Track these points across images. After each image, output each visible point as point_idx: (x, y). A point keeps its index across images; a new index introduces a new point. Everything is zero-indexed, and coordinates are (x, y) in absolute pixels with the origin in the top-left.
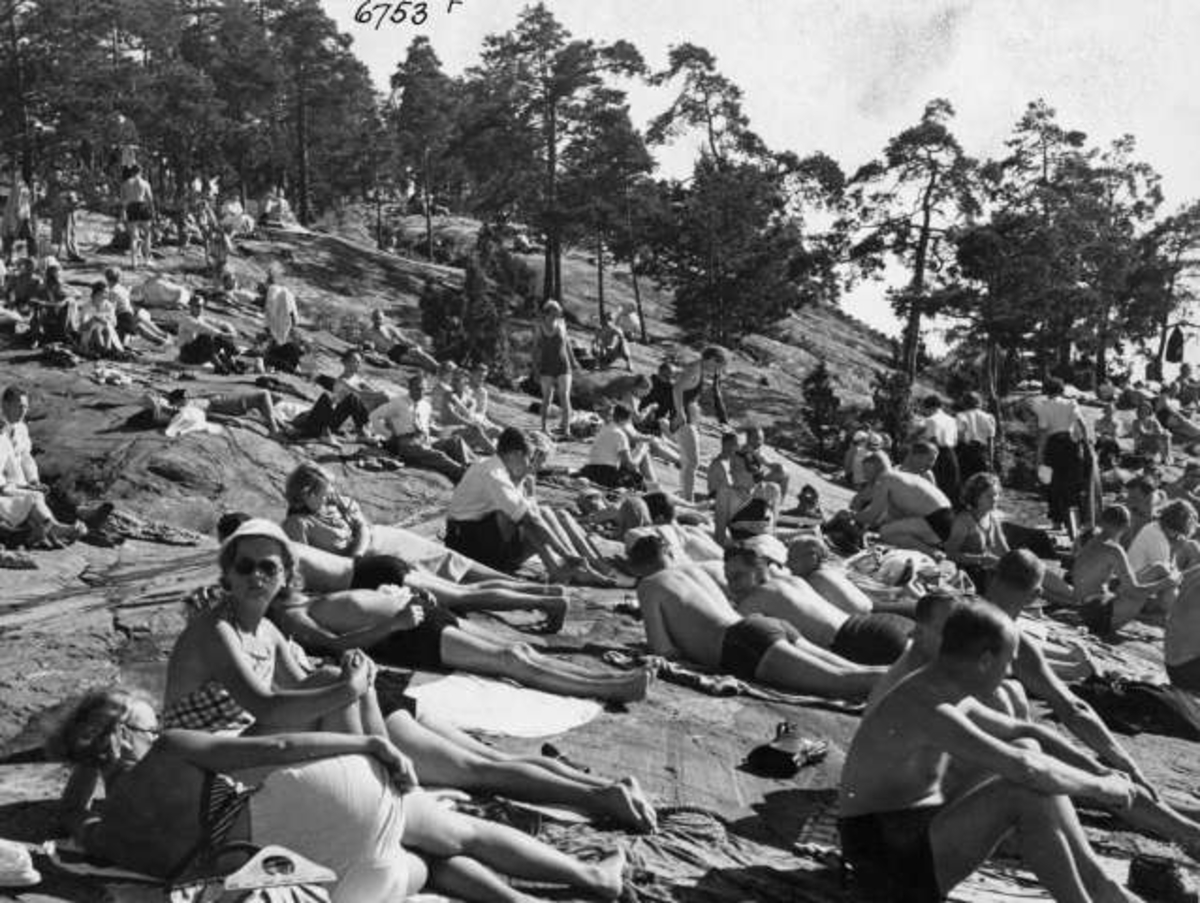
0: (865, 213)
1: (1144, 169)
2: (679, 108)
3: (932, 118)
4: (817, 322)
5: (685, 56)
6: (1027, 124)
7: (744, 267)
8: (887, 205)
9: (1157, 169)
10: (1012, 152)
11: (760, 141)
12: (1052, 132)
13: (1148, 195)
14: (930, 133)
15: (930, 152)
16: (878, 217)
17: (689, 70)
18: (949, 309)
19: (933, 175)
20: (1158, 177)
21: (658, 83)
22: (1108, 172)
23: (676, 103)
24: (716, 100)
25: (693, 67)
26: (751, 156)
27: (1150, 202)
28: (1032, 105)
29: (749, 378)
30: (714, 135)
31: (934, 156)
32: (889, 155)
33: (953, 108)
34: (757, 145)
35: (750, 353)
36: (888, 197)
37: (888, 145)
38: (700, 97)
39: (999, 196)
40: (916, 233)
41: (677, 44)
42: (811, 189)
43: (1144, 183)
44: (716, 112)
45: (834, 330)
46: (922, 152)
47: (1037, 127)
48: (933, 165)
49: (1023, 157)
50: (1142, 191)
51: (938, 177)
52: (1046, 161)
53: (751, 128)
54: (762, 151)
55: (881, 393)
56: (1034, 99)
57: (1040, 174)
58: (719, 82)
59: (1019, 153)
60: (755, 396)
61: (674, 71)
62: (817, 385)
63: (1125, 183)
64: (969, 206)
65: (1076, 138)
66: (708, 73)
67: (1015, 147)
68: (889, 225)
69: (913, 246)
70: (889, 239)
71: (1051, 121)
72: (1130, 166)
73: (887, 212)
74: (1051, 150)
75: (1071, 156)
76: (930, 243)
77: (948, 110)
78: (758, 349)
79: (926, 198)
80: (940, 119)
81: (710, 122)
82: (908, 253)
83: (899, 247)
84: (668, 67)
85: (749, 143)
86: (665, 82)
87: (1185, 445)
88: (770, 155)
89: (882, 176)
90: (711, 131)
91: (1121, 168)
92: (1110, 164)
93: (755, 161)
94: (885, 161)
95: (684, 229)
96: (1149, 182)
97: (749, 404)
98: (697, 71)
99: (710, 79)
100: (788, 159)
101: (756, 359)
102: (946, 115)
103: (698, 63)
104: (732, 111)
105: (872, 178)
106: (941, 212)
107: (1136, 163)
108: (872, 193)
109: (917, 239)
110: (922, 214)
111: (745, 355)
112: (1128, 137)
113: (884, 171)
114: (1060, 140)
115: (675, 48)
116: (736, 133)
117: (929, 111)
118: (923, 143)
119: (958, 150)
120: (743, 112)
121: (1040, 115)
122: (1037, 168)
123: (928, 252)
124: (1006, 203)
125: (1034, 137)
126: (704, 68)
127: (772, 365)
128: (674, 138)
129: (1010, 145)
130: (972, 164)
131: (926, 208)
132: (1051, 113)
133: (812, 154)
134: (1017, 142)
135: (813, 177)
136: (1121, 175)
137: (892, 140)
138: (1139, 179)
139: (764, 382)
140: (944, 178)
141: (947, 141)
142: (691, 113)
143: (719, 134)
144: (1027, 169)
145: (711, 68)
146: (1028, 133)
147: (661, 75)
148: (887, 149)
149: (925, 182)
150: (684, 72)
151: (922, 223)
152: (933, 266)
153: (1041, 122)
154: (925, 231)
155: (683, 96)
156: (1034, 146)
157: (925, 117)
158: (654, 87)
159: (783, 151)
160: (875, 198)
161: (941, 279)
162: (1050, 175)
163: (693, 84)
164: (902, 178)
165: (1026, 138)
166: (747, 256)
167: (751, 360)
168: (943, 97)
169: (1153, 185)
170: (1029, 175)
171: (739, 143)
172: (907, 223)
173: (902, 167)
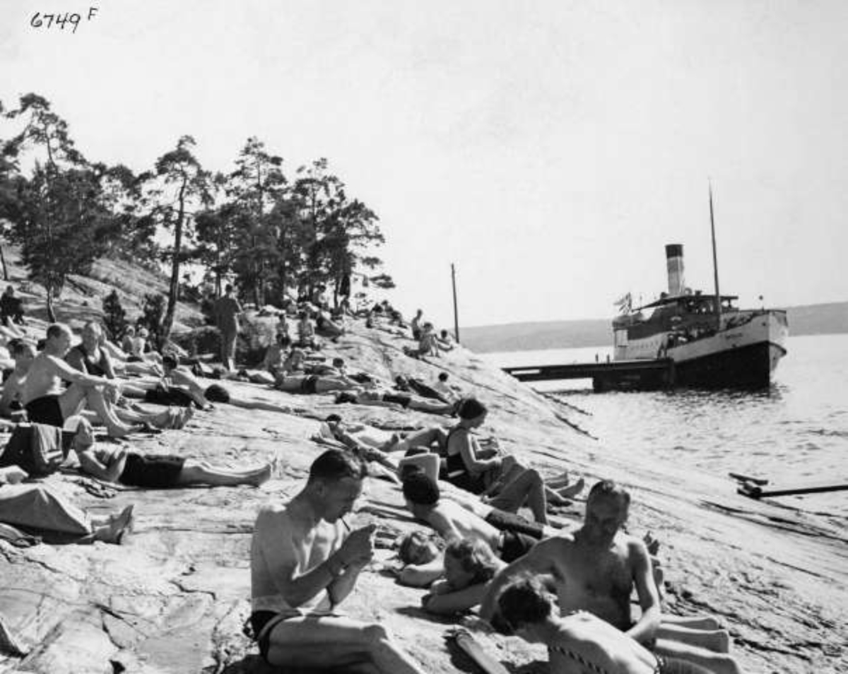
0: (144, 201)
1: (334, 180)
2: (28, 133)
3: (183, 146)
4: (129, 271)
5: (29, 101)
6: (247, 151)
7: (64, 232)
8: (158, 197)
9: (341, 180)
10: (239, 168)
11: (81, 156)
12: (263, 156)
13: (336, 196)
14: (180, 155)
15: (182, 167)
16: (152, 205)
17: (33, 110)
18: (192, 259)
19: (185, 180)
20: (343, 185)
21: (12, 117)
22: (311, 181)
23: (26, 130)
24: (52, 128)
25: (36, 108)
26: (75, 164)
27: (337, 199)
28: (250, 140)
29: (76, 302)
30: (51, 151)
31: (185, 169)
32: (158, 167)
33: (196, 141)
34: (80, 158)
35: (82, 290)
36: (158, 192)
37: (158, 161)
38: (41, 126)
39: (232, 194)
40: (175, 216)
41: (25, 93)
42: (116, 186)
43: (334, 189)
44: (52, 136)
45: (139, 276)
46: (177, 166)
47: (253, 153)
48: (184, 174)
49: (246, 171)
50: (333, 192)
51: (188, 183)
52: (259, 174)
53: (75, 147)
54: (83, 162)
55: (149, 307)
56: (251, 136)
57: (256, 181)
58: (54, 118)
59: (243, 168)
60: (78, 311)
61: (24, 109)
62: (111, 303)
63: (323, 188)
64: (206, 198)
65: (277, 161)
66: (46, 112)
67: (241, 164)
68: (159, 209)
69: (174, 222)
70: (160, 217)
71: (262, 150)
72: (325, 177)
73: (158, 202)
74: (262, 167)
75: (275, 171)
76: (185, 221)
77: (192, 141)
78: (86, 287)
79: (181, 194)
80: (187, 147)
81: (48, 143)
82: (173, 227)
83: (166, 222)
84: (19, 107)
85: (73, 156)
86: (17, 116)
87: (332, 338)
88: (89, 164)
89: (153, 180)
90: (49, 147)
91: (320, 179)
92: (314, 176)
93: (79, 168)
94: (155, 172)
95: (25, 208)
96: (337, 188)
97: (73, 316)
98: (39, 111)
99: (48, 115)
100: (101, 167)
101: (85, 292)
102: (191, 144)
103: (39, 106)
104: (62, 136)
105: (147, 181)
106: (190, 202)
107: (328, 176)
108: (149, 189)
109: (177, 218)
110: (179, 202)
111: (78, 290)
112: (323, 159)
113: (155, 177)
114: (268, 161)
115: (24, 95)
116: (65, 149)
117: (181, 142)
118: (178, 162)
119: (199, 166)
120: (69, 137)
121: (255, 146)
122: (254, 178)
123: (184, 224)
124: (236, 198)
125: (250, 159)
126: (43, 109)
127: (95, 296)
128: (26, 152)
129: (238, 163)
130: (208, 174)
131: (181, 199)
132: (261, 145)
133: (115, 165)
134: (242, 161)
135: (117, 179)
136: (320, 183)
137: (159, 159)
138: (331, 186)
139: (85, 304)
140: (192, 182)
141: (192, 161)
142: (36, 136)
143: (55, 150)
144: (248, 178)
145: (47, 109)
146: (248, 156)
147: (15, 112)
148: (156, 164)
149: (180, 183)
150: (30, 110)
151: (179, 209)
152: (188, 235)
153: (255, 150)
154: (181, 213)
155: (29, 126)
156: (252, 164)
157: (179, 145)
158: (10, 119)
159: (97, 162)
160: (150, 193)
161: (193, 243)
162: (262, 182)
163: (36, 118)
164: (167, 181)
165: (247, 159)
166: (65, 226)
167: (82, 293)
168: (189, 135)
169: (339, 190)
170: (250, 182)
171: (68, 156)
172: (171, 208)
173: (166, 175)
